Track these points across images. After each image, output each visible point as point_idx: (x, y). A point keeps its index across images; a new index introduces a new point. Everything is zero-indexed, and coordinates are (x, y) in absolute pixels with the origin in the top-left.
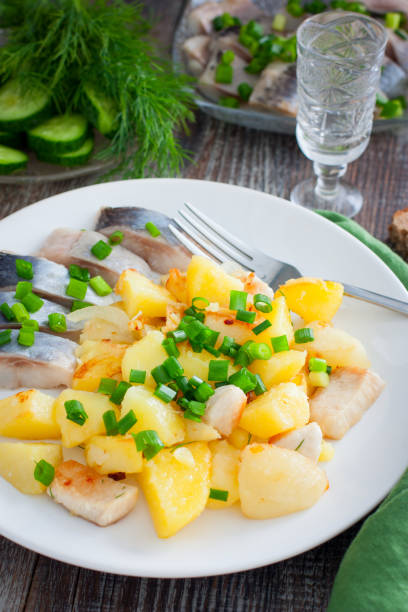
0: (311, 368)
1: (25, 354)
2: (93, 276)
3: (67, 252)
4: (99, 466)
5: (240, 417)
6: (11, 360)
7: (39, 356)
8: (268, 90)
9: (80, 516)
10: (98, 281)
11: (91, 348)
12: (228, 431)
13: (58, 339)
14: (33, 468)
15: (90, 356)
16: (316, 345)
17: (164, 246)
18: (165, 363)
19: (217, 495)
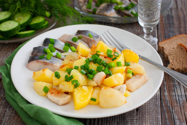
0: (128, 72)
1: (48, 61)
2: (72, 46)
3: (66, 40)
4: (61, 90)
5: (103, 81)
6: (44, 62)
7: (51, 62)
8: (101, 9)
9: (54, 102)
10: (73, 48)
11: (66, 61)
12: (99, 84)
13: (58, 59)
14: (43, 88)
15: (65, 63)
16: (130, 67)
17: (93, 40)
18: (85, 64)
19: (93, 99)
